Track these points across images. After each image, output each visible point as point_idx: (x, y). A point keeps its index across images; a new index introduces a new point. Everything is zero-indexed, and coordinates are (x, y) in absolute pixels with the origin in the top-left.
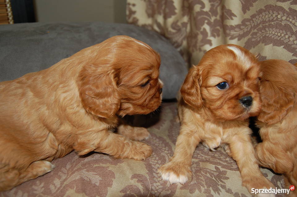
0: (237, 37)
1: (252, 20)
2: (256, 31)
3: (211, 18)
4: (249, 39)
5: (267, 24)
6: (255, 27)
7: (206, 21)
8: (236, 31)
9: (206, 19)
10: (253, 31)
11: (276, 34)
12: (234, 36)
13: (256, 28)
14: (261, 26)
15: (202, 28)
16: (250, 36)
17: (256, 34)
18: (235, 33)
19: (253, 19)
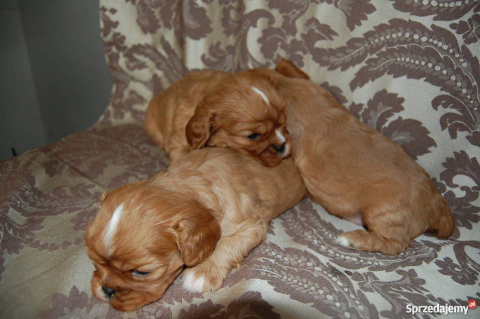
0: (341, 65)
1: (368, 41)
2: (374, 56)
3: (285, 38)
4: (362, 69)
5: (395, 47)
6: (372, 51)
7: (279, 44)
8: (338, 57)
9: (278, 40)
10: (369, 57)
11: (412, 61)
12: (336, 64)
13: (375, 52)
14: (384, 49)
15: (275, 54)
16: (363, 64)
17: (375, 60)
18: (336, 60)
19: (369, 39)
